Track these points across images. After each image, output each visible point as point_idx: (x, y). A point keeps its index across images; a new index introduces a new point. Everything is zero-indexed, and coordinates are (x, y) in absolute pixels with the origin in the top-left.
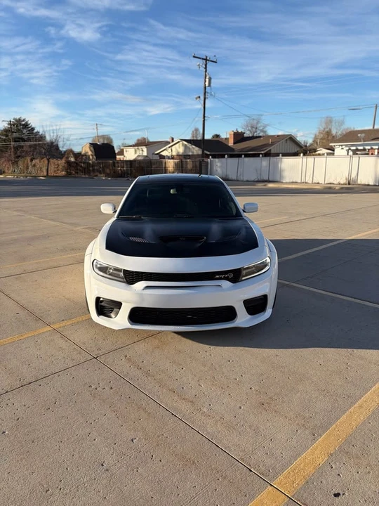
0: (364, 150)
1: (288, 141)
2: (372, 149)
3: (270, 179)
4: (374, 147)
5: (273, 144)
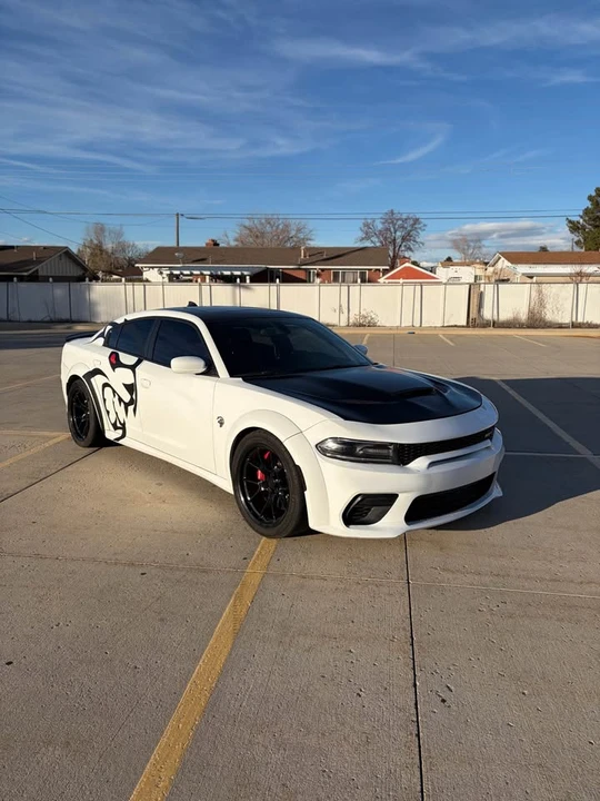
0: (192, 275)
1: (63, 257)
2: (202, 274)
3: (73, 318)
4: (205, 273)
5: (39, 261)
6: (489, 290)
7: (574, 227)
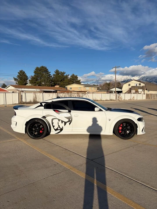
6: (23, 94)
7: (15, 79)
